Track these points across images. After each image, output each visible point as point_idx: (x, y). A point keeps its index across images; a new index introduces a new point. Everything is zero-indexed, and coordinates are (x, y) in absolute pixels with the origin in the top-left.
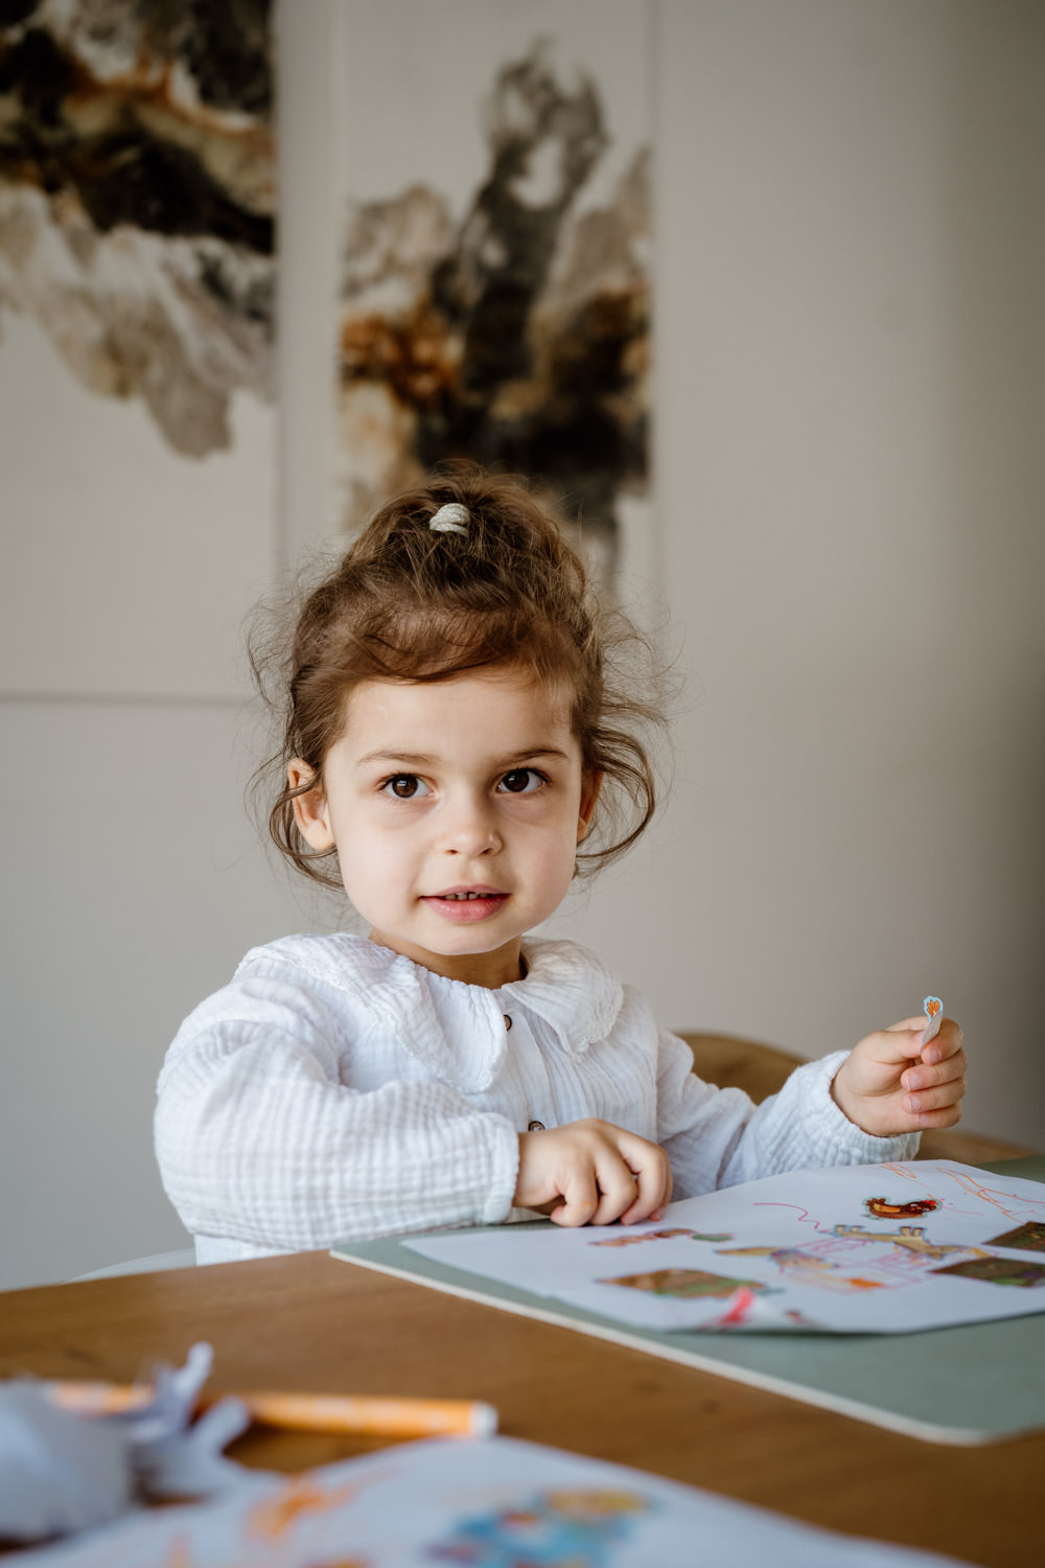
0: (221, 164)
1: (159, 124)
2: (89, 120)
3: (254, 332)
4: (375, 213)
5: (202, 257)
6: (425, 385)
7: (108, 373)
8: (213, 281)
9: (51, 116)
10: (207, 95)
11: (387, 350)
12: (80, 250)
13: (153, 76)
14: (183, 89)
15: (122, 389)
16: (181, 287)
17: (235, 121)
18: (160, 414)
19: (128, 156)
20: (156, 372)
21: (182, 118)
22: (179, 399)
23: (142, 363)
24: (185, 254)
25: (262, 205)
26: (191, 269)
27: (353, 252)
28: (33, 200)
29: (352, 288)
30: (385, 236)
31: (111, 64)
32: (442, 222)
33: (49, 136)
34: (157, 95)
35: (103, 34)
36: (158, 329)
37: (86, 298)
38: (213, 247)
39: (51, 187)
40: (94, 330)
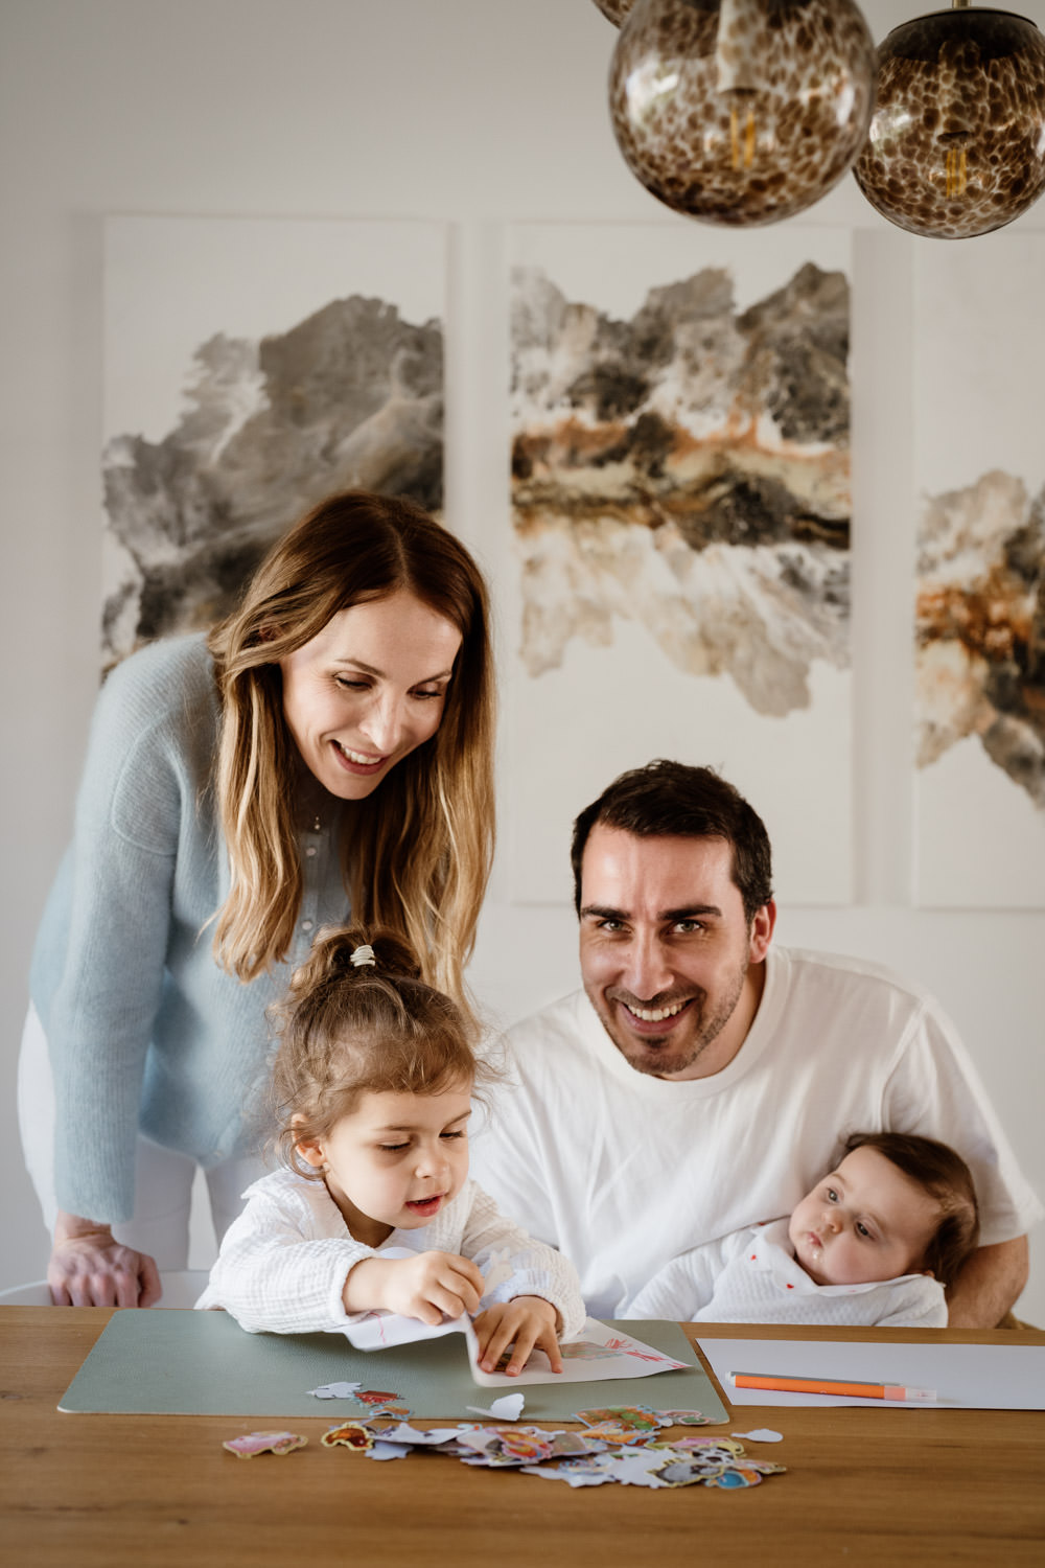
0: (802, 486)
1: (747, 463)
2: (685, 470)
3: (832, 611)
4: (951, 499)
5: (782, 559)
6: (999, 638)
7: (701, 656)
8: (794, 577)
9: (655, 472)
10: (788, 433)
11: (961, 613)
12: (677, 566)
13: (742, 428)
14: (768, 432)
15: (713, 669)
16: (764, 584)
17: (815, 449)
18: (746, 686)
19: (722, 489)
20: (741, 653)
21: (768, 454)
22: (762, 672)
23: (731, 646)
24: (768, 558)
25: (837, 512)
26: (775, 569)
27: (927, 536)
28: (641, 534)
29: (927, 565)
30: (958, 520)
31: (705, 426)
32: (1018, 500)
33: (653, 487)
34: (746, 442)
35: (699, 406)
36: (746, 619)
37: (684, 603)
38: (793, 549)
39: (655, 524)
40: (691, 626)
